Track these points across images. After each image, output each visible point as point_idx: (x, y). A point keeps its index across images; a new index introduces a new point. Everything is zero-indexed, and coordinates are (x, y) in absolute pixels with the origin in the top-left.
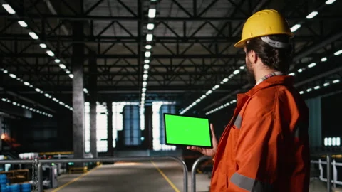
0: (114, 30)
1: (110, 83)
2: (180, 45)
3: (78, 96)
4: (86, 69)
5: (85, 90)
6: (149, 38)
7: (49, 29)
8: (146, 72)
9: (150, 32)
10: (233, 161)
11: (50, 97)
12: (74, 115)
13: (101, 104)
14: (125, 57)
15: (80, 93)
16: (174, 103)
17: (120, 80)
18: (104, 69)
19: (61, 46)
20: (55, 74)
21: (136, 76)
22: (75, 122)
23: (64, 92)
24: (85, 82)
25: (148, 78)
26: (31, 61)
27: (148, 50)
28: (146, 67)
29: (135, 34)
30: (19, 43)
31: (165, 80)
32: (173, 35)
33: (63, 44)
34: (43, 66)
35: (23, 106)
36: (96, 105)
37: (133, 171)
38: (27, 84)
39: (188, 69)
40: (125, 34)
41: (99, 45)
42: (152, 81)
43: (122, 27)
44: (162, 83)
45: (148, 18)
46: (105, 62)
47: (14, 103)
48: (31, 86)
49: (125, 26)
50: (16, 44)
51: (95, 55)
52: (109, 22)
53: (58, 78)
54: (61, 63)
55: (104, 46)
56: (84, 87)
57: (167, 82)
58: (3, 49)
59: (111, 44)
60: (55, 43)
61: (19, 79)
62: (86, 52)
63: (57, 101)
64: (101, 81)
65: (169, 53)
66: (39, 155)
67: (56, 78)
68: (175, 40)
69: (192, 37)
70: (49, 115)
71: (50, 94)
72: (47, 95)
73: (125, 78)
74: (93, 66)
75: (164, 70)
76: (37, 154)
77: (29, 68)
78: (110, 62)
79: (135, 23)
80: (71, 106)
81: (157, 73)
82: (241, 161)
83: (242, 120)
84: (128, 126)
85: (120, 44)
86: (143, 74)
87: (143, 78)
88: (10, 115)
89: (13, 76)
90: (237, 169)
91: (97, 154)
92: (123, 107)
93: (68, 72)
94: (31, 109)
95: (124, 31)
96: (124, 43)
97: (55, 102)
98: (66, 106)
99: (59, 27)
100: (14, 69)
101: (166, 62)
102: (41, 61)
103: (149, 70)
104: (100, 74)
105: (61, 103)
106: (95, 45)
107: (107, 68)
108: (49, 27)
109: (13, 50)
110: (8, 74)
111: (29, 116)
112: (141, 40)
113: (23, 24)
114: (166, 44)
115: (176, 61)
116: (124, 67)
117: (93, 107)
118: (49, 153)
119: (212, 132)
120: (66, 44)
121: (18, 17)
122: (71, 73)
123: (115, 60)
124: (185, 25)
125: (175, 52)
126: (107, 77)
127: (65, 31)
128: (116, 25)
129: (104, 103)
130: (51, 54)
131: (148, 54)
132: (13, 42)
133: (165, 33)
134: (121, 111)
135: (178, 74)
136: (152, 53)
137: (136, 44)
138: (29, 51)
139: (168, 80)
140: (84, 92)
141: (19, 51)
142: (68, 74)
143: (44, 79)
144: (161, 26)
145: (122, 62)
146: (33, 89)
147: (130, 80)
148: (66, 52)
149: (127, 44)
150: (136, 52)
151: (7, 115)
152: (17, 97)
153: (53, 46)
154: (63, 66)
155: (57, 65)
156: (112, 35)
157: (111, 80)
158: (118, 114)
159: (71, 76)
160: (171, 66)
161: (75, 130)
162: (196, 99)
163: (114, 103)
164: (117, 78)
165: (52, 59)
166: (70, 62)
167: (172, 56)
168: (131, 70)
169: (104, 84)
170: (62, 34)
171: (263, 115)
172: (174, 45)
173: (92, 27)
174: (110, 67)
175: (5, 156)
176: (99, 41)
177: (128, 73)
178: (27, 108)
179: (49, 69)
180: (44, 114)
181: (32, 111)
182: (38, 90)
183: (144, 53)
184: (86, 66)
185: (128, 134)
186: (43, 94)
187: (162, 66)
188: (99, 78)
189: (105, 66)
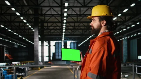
0: (51, 11)
1: (49, 33)
2: (78, 17)
3: (36, 38)
4: (40, 28)
5: (39, 36)
6: (65, 15)
7: (24, 11)
8: (64, 29)
9: (66, 12)
10: (88, 67)
11: (25, 39)
12: (35, 46)
13: (46, 42)
14: (55, 22)
15: (37, 37)
16: (76, 41)
17: (54, 32)
18: (47, 27)
19: (29, 18)
20: (27, 29)
21: (60, 30)
22: (35, 49)
23: (30, 37)
24: (39, 33)
25: (65, 31)
26: (17, 24)
27: (65, 20)
28: (64, 26)
29: (60, 13)
30: (12, 17)
31: (72, 32)
32: (75, 14)
33: (30, 17)
34: (22, 26)
35: (14, 43)
36: (44, 42)
37: (58, 69)
38: (15, 34)
39: (82, 27)
40: (56, 13)
41: (45, 18)
42: (67, 32)
43: (54, 10)
44: (71, 33)
45: (65, 6)
46: (47, 25)
47: (10, 42)
48: (17, 35)
49: (55, 10)
50: (11, 17)
51: (43, 22)
52: (49, 8)
53: (28, 31)
54: (29, 25)
55: (47, 18)
56: (39, 35)
57: (73, 33)
58: (6, 19)
59: (50, 17)
60: (27, 17)
61: (12, 32)
62: (40, 20)
63: (28, 41)
64: (46, 32)
65: (74, 21)
66: (21, 63)
67: (27, 31)
68: (76, 16)
69: (83, 14)
70: (25, 46)
71: (25, 38)
72: (24, 38)
73: (56, 31)
74: (42, 26)
75: (72, 28)
76: (20, 62)
77: (16, 27)
78: (49, 25)
79: (59, 9)
80: (34, 43)
81: (69, 29)
82: (92, 67)
83: (92, 50)
84: (57, 51)
85: (54, 17)
86: (63, 29)
87: (63, 31)
88: (9, 46)
89: (10, 30)
90: (90, 70)
91: (44, 62)
92: (55, 43)
93: (32, 29)
94: (17, 44)
95: (55, 12)
96: (55, 17)
97: (27, 41)
98: (32, 43)
99: (28, 10)
100: (10, 27)
101: (72, 24)
102: (21, 24)
103: (65, 28)
104: (45, 30)
105: (29, 41)
106: (44, 17)
108: (24, 10)
109: (10, 20)
110: (7, 30)
111: (16, 47)
112: (62, 15)
113: (13, 9)
114: (72, 17)
115: (77, 24)
116: (55, 26)
117: (42, 43)
118: (24, 62)
119: (81, 55)
120: (31, 17)
121: (12, 6)
122: (33, 29)
123: (52, 24)
124: (80, 9)
125: (76, 21)
126: (48, 31)
127: (31, 12)
128: (52, 9)
129: (47, 42)
130: (25, 21)
131: (65, 21)
132: (10, 17)
133: (72, 13)
134: (54, 45)
135: (78, 29)
136: (66, 21)
137: (60, 17)
138: (16, 20)
139: (73, 32)
140: (39, 37)
141: (12, 20)
142: (32, 30)
143: (22, 31)
144: (70, 9)
145: (54, 24)
146: (18, 36)
147: (58, 32)
148: (31, 21)
149: (56, 17)
150: (60, 20)
151: (7, 46)
152: (11, 39)
153: (26, 18)
154: (30, 26)
155: (28, 26)
156: (50, 13)
157: (50, 32)
158: (53, 46)
159: (34, 30)
160: (75, 26)
161: (35, 52)
162: (85, 40)
163: (51, 42)
164: (52, 31)
165: (25, 23)
166: (33, 24)
167: (75, 22)
168: (58, 28)
170: (29, 13)
171: (100, 48)
172: (76, 17)
173: (42, 10)
174: (49, 26)
175: (6, 63)
176: (45, 16)
177: (57, 29)
178: (16, 43)
179: (24, 28)
180: (22, 46)
181: (18, 45)
182: (20, 36)
183: (63, 21)
184: (40, 26)
185: (57, 54)
186: (22, 38)
187: (71, 26)
188: (45, 31)
189: (47, 26)
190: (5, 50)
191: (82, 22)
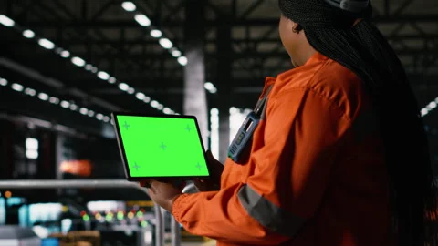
1: (257, 73)
3: (193, 98)
4: (211, 48)
5: (210, 87)
11: (147, 100)
13: (242, 112)
15: (198, 91)
17: (278, 68)
18: (244, 46)
19: (164, 7)
20: (154, 57)
23: (171, 90)
24: (207, 71)
26: (112, 34)
33: (166, 2)
34: (132, 43)
35: (100, 117)
36: (229, 114)
38: (104, 76)
39: (412, 44)
41: (234, 2)
46: (248, 33)
47: (84, 111)
48: (112, 80)
50: (85, 4)
53: (162, 64)
54: (164, 36)
56: (207, 80)
58: (62, 14)
61: (89, 67)
62: (211, 15)
63: (160, 107)
64: (239, 69)
66: (126, 206)
67: (157, 65)
71: (147, 95)
72: (141, 96)
74: (224, 41)
76: (122, 204)
77: (108, 47)
78: (256, 33)
88: (78, 132)
89: (78, 62)
93: (176, 54)
100: (83, 49)
102: (130, 34)
105: (167, 111)
106: (228, 1)
107: (251, 45)
109: (80, 16)
110: (69, 59)
111: (110, 134)
117: (224, 117)
120: (173, 2)
122: (183, 55)
123: (267, 29)
125: (382, 11)
126: (251, 61)
129: (248, 111)
130: (143, 20)
138: (108, 16)
140: (207, 92)
141: (89, 17)
142: (176, 58)
143: (135, 66)
146: (115, 86)
148: (173, 18)
151: (72, 132)
152: (88, 100)
153: (150, 6)
154: (166, 44)
155: (156, 41)
159: (183, 61)
162: (428, 103)
164: (272, 62)
165: (146, 30)
166: (181, 34)
169: (245, 74)
174: (257, 41)
175: (64, 205)
178: (106, 119)
179: (144, 49)
184: (211, 41)
186: (134, 95)
188: (236, 65)
189: (247, 40)
190: (60, 149)
191: (413, 19)
